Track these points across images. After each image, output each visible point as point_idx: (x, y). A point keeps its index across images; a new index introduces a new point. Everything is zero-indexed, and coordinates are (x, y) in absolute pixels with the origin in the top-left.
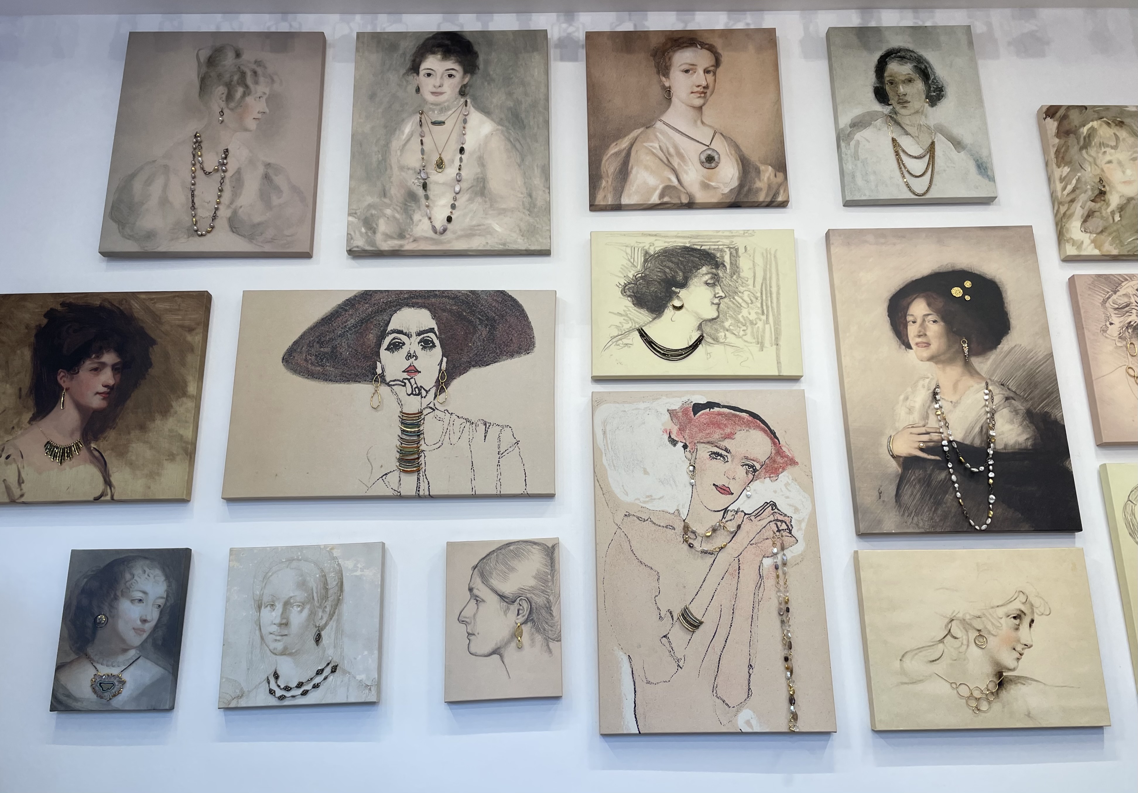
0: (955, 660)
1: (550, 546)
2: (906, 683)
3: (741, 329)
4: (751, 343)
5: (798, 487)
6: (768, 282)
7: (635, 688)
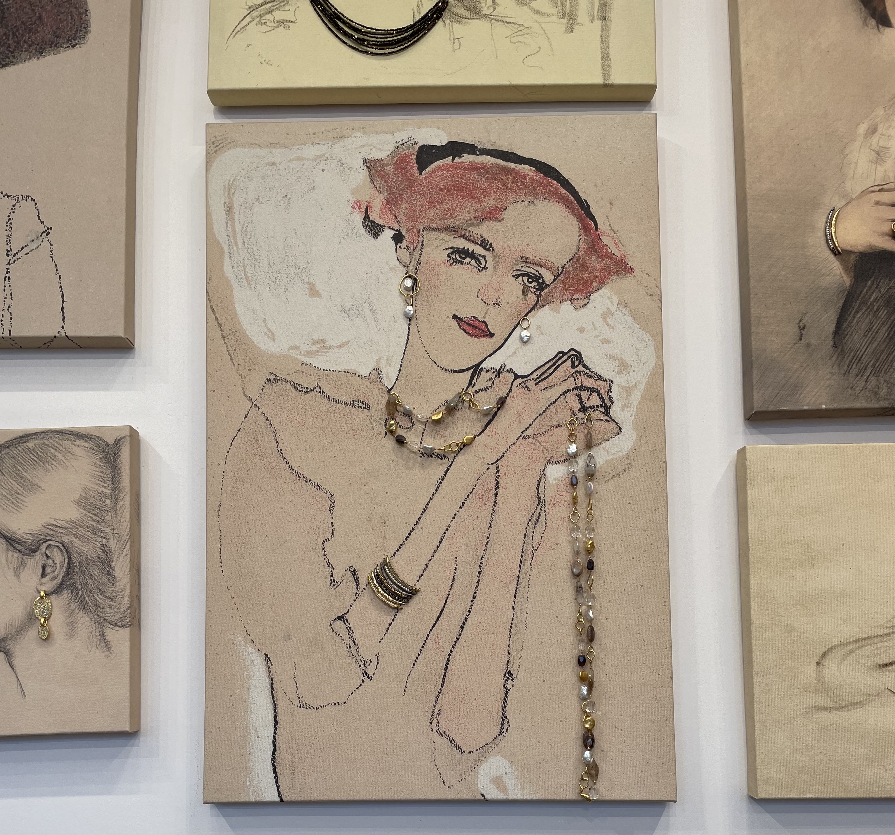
1: (111, 441)
2: (825, 709)
4: (549, 15)
5: (629, 319)
7: (275, 717)
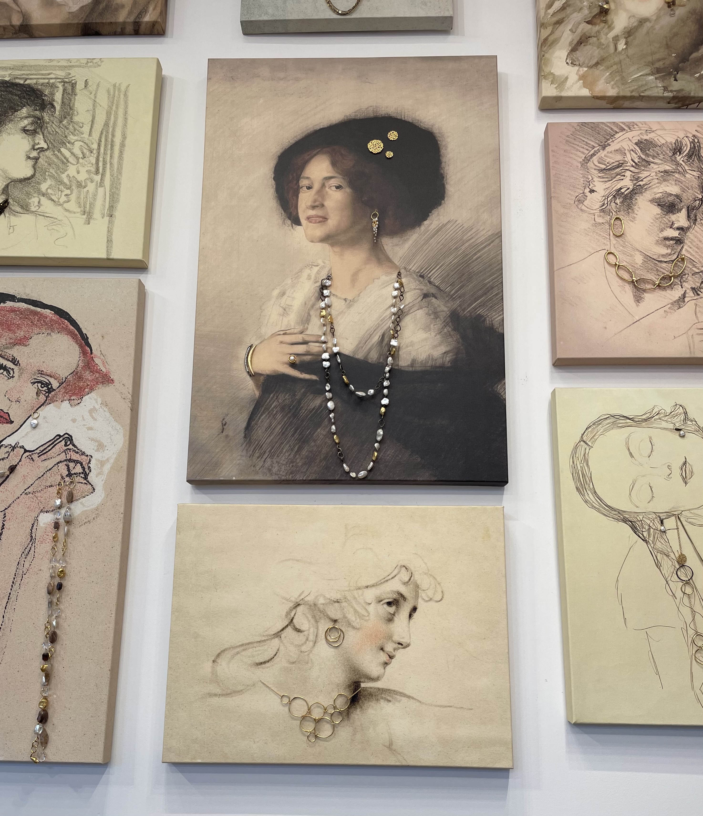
0: (293, 663)
2: (216, 695)
3: (64, 193)
4: (75, 213)
6: (111, 129)
